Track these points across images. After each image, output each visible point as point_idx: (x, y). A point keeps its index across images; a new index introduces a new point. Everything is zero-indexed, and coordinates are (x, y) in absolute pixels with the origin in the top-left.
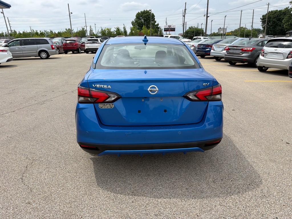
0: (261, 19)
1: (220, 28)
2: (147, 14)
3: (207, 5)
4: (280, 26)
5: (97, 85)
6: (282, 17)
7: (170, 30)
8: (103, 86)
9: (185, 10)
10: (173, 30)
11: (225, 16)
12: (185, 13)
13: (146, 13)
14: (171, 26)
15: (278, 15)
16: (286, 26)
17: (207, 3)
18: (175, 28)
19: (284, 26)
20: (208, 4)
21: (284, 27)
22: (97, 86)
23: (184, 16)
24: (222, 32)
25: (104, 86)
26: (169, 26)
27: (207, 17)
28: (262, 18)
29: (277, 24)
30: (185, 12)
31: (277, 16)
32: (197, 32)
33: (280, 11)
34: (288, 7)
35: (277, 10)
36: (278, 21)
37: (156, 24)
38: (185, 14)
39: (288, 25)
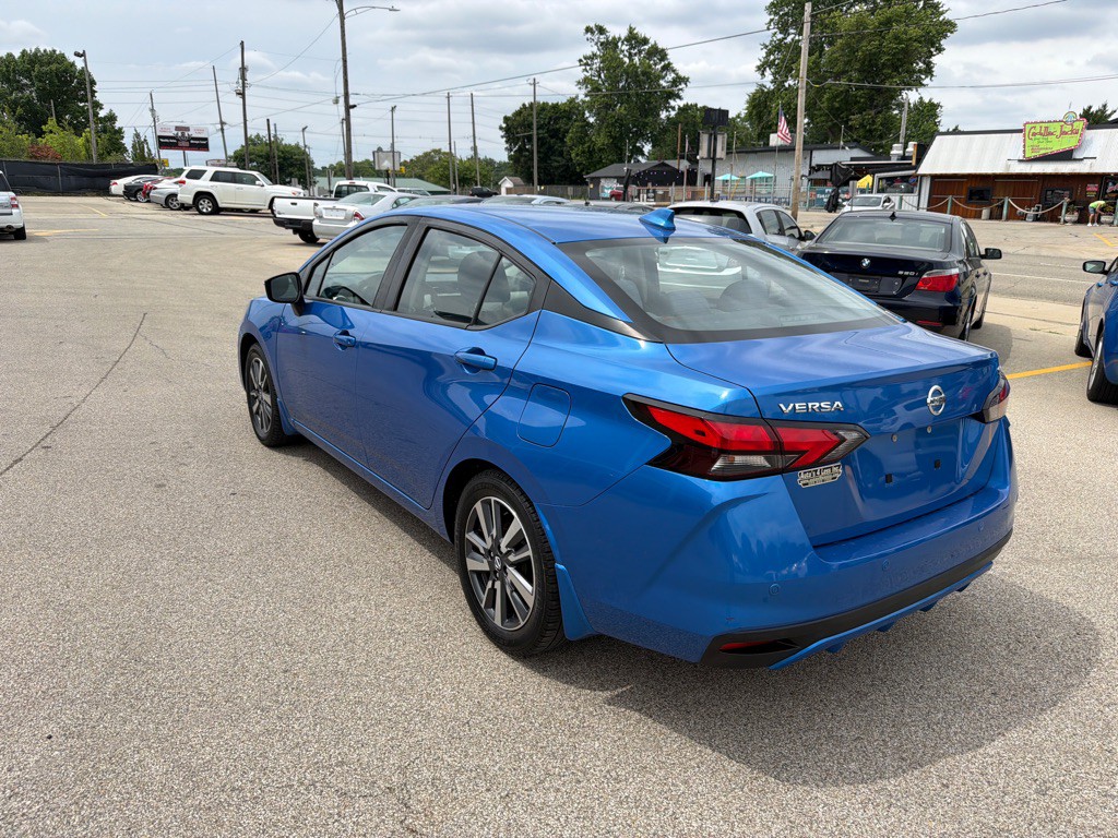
0: (501, 128)
1: (380, 149)
2: (54, 67)
3: (341, 63)
4: (561, 154)
5: (797, 405)
6: (561, 124)
7: (187, 144)
8: (818, 405)
9: (243, 69)
10: (201, 145)
11: (393, 109)
12: (243, 83)
13: (49, 63)
14: (187, 129)
15: (550, 118)
16: (577, 155)
17: (341, 56)
18: (206, 139)
19: (573, 155)
20: (345, 61)
21: (571, 159)
22: (797, 407)
23: (242, 94)
24: (386, 164)
25: (822, 404)
26: (177, 128)
27: (348, 107)
28: (504, 125)
29: (551, 148)
30: (243, 78)
31: (549, 123)
32: (285, 159)
33: (555, 106)
34: (577, 97)
35: (547, 103)
36: (552, 137)
37: (102, 114)
38: (244, 87)
39: (583, 152)
